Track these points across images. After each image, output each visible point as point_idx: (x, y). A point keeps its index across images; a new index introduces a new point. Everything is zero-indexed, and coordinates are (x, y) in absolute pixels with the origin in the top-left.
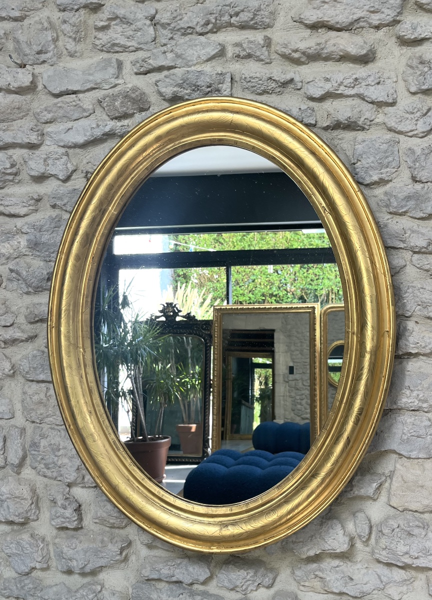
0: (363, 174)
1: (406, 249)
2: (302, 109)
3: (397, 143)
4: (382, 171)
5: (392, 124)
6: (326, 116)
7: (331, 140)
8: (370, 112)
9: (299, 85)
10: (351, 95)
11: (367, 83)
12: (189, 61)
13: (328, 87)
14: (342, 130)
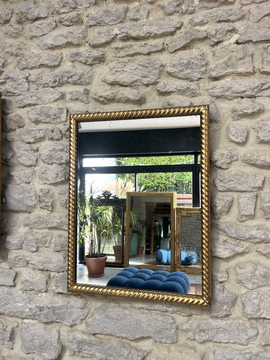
12: (44, 101)
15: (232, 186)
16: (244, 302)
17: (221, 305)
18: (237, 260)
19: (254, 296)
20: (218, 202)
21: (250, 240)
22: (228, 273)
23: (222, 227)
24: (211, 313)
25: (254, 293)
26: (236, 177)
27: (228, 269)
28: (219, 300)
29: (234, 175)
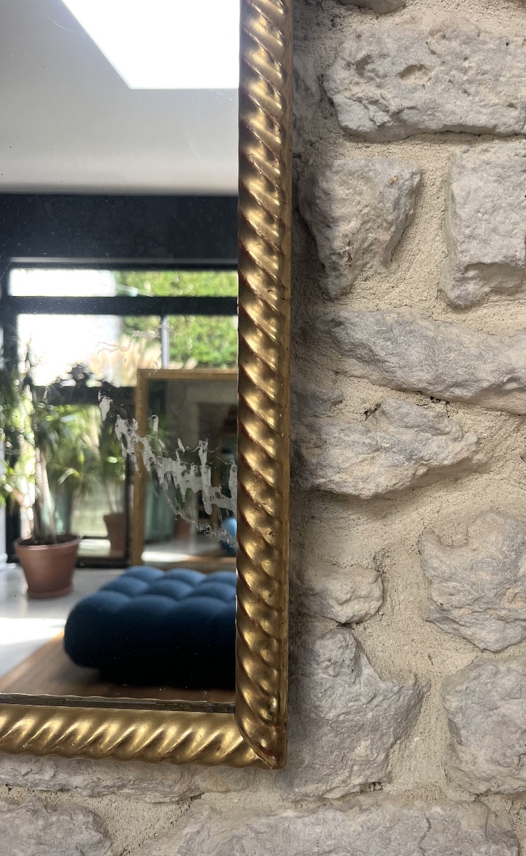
15: (419, 98)
16: (458, 720)
17: (342, 741)
18: (429, 509)
19: (507, 682)
20: (340, 191)
21: (500, 402)
22: (381, 575)
23: (359, 335)
24: (291, 785)
25: (509, 670)
26: (440, 47)
27: (385, 553)
28: (331, 715)
29: (432, 34)
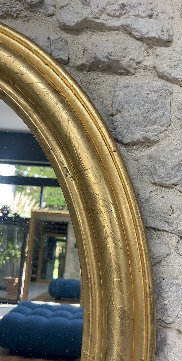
0: (123, 129)
1: (171, 233)
2: (52, 38)
3: (169, 94)
4: (147, 128)
5: (164, 67)
6: (82, 51)
7: (87, 84)
8: (137, 52)
9: (51, 10)
10: (114, 26)
11: (137, 13)
13: (86, 13)
14: (100, 73)
